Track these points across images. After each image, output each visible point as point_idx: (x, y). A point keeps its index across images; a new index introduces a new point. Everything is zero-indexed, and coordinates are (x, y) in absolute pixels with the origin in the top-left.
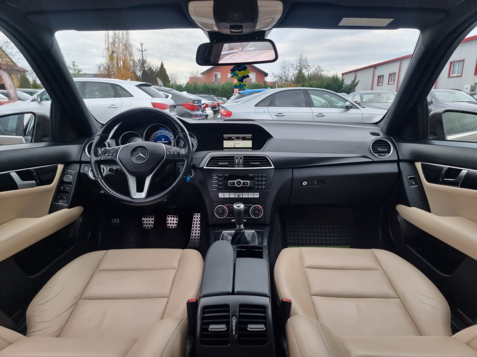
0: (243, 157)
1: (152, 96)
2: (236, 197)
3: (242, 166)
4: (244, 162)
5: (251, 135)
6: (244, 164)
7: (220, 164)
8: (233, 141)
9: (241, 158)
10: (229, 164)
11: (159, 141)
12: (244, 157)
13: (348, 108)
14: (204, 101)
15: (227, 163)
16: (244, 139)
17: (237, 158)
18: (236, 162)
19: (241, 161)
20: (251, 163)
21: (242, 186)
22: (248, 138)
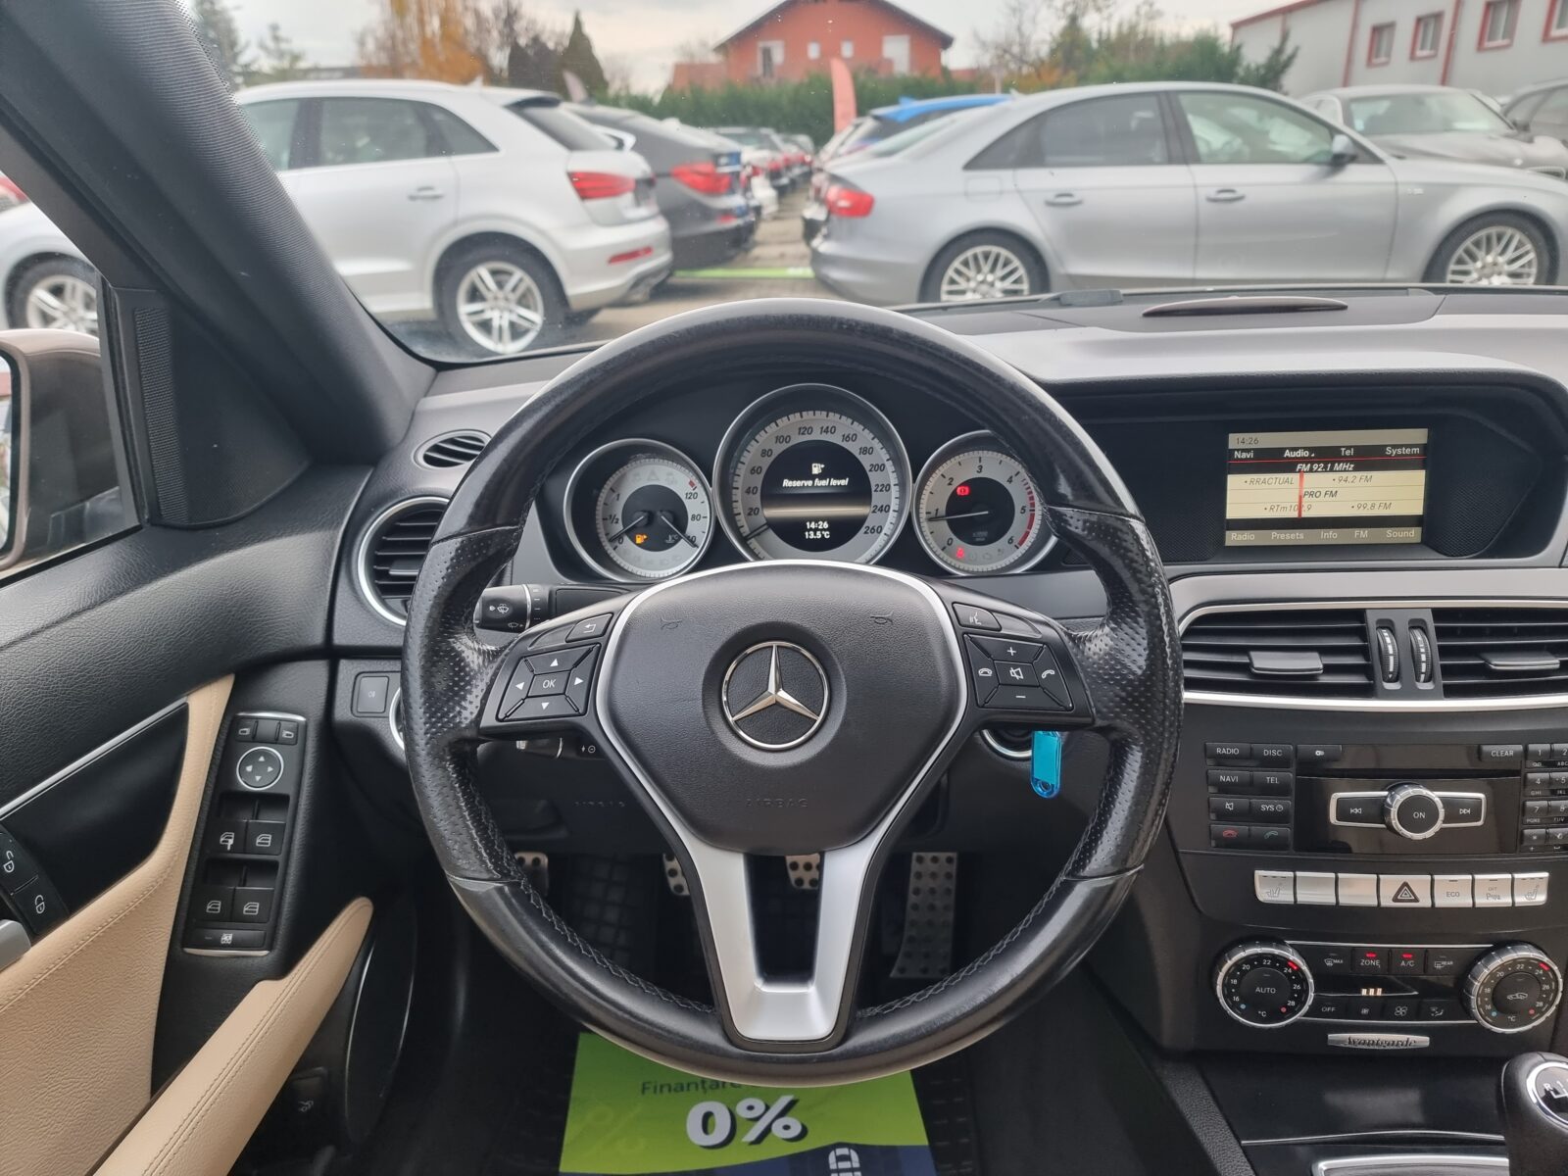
0: (1429, 618)
1: (569, 145)
2: (1387, 902)
3: (1429, 686)
4: (1444, 652)
5: (1419, 436)
6: (1450, 672)
7: (1264, 662)
8: (1294, 477)
9: (1417, 625)
10: (1329, 669)
11: (791, 479)
12: (1439, 614)
13: (1338, 162)
15: (1312, 662)
16: (1369, 460)
17: (1387, 625)
18: (1388, 655)
19: (1424, 644)
20: (1500, 663)
21: (1442, 830)
22: (1399, 451)
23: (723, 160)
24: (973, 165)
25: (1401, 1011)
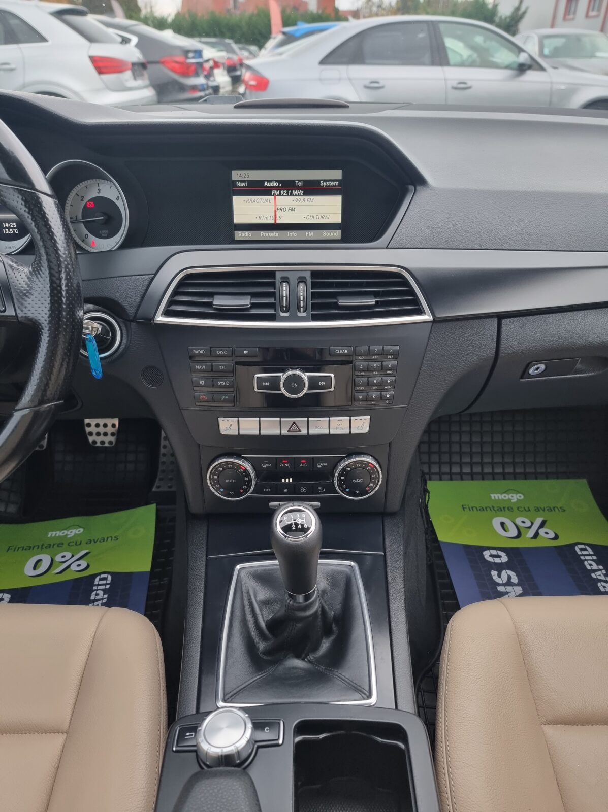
0: (308, 276)
1: (91, 39)
2: (285, 432)
3: (304, 314)
4: (314, 295)
5: (337, 174)
6: (314, 306)
7: (220, 302)
8: (271, 198)
9: (302, 280)
10: (254, 305)
12: (315, 274)
13: (522, 69)
14: (210, 53)
15: (246, 302)
16: (312, 188)
17: (285, 280)
18: (283, 297)
19: (302, 290)
20: (343, 302)
21: (306, 394)
22: (328, 184)
23: (191, 55)
24: (324, 61)
25: (303, 490)
